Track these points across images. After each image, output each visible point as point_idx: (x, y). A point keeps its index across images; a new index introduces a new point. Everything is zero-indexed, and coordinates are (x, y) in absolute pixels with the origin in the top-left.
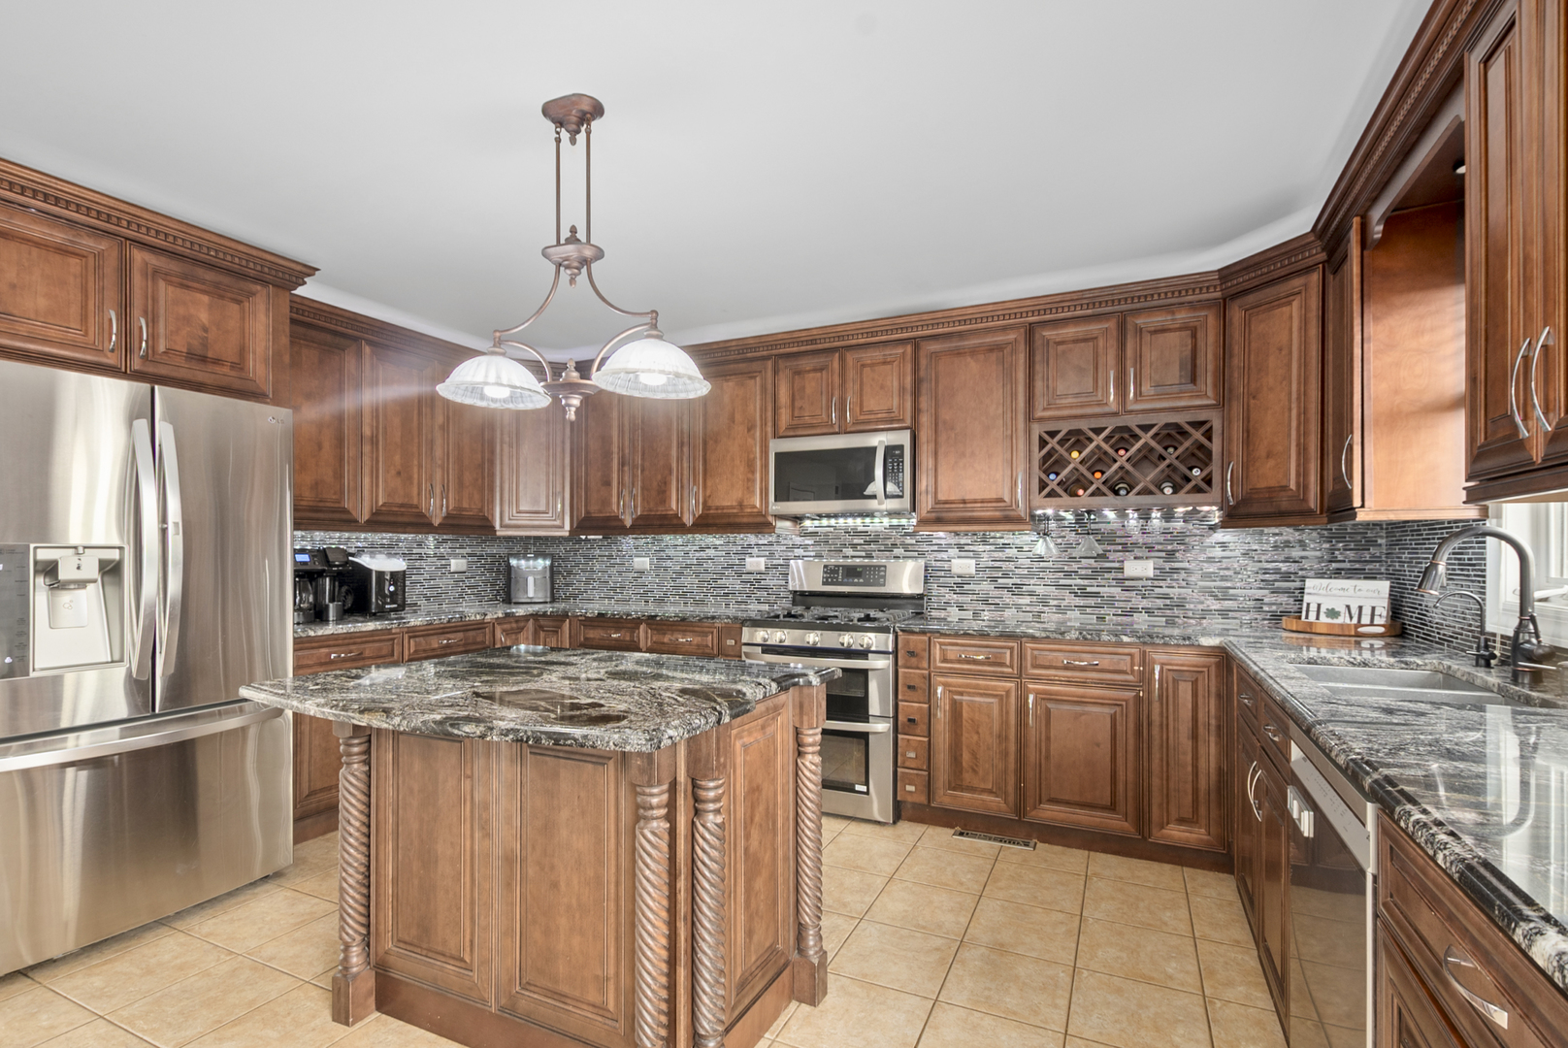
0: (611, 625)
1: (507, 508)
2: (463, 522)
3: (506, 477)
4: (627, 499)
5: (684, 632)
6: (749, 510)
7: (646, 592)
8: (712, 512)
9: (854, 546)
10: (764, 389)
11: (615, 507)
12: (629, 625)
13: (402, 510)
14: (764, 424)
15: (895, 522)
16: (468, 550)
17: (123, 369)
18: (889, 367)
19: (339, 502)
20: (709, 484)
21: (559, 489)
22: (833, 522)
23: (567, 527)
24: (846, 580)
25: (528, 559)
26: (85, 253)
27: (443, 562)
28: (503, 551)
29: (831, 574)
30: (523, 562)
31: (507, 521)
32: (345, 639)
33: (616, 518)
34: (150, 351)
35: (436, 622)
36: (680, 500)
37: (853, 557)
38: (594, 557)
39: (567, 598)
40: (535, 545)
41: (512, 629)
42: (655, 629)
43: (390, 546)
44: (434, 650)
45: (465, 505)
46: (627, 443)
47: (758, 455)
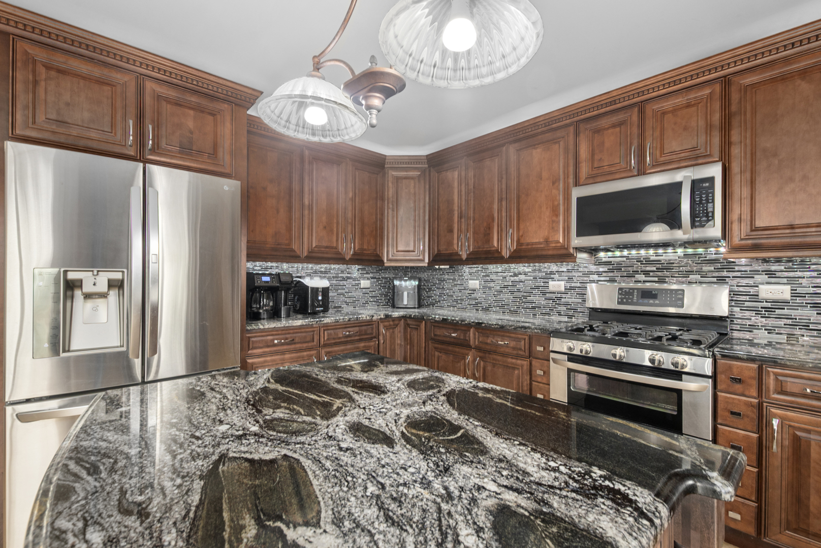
0: (451, 327)
1: (391, 249)
2: (364, 258)
3: (390, 229)
4: (463, 241)
5: (503, 337)
6: (554, 245)
7: (477, 304)
8: (523, 247)
9: (646, 273)
10: (566, 150)
11: (455, 247)
12: (463, 328)
13: (327, 250)
14: (566, 176)
15: (690, 251)
16: (371, 275)
17: (138, 158)
18: (694, 109)
19: (289, 245)
20: (522, 227)
21: (421, 236)
22: (626, 253)
23: (427, 260)
24: (641, 301)
25: (406, 280)
26: (115, 84)
27: (357, 282)
28: (392, 276)
29: (625, 295)
30: (403, 283)
31: (390, 257)
32: (283, 330)
33: (457, 254)
34: (156, 146)
35: (341, 321)
36: (500, 240)
37: (645, 282)
38: (444, 280)
39: (428, 306)
40: (411, 272)
41: (390, 325)
42: (481, 333)
43: (325, 272)
44: (340, 338)
45: (365, 247)
46: (463, 203)
47: (561, 202)
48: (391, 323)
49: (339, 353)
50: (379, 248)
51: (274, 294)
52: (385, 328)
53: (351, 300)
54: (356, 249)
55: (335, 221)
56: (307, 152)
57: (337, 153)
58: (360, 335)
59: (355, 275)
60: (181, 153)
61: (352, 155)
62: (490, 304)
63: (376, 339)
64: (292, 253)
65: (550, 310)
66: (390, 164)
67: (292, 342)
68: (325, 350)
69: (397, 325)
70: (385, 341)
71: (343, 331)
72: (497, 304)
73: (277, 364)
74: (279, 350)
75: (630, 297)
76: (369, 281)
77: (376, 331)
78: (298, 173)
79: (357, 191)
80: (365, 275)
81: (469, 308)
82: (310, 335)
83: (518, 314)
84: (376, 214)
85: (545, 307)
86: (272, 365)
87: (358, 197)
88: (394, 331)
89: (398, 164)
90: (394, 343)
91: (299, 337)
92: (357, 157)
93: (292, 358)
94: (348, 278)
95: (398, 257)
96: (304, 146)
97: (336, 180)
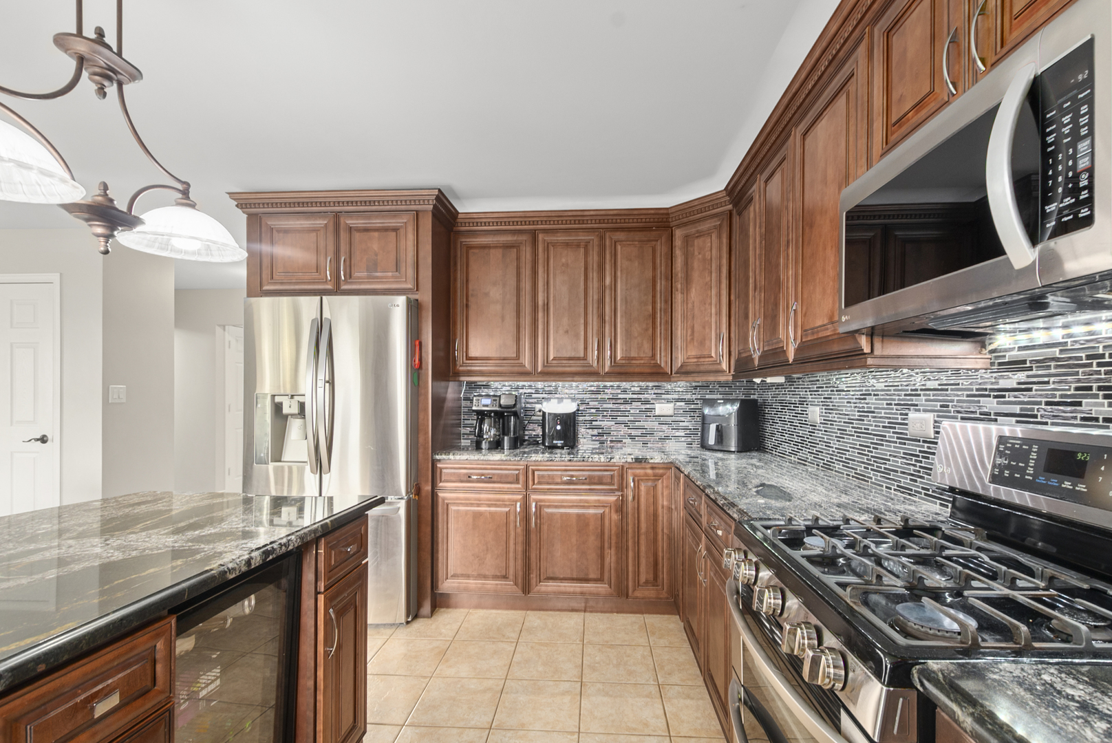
2: (631, 370)
13: (571, 362)
16: (676, 396)
17: (335, 290)
24: (1043, 480)
25: (719, 405)
26: (319, 228)
27: (648, 406)
29: (1010, 459)
32: (478, 464)
41: (647, 475)
44: (557, 484)
45: (634, 355)
48: (650, 471)
49: (556, 504)
50: (661, 354)
51: (501, 420)
52: (636, 479)
53: (639, 432)
54: (619, 358)
55: (582, 321)
56: (541, 236)
57: (584, 226)
58: (589, 484)
59: (646, 396)
60: (369, 277)
61: (608, 223)
62: (832, 455)
63: (620, 493)
64: (521, 369)
65: (911, 480)
66: (676, 220)
67: (490, 480)
68: (533, 497)
69: (662, 476)
70: (637, 497)
71: (562, 475)
72: (840, 457)
73: (472, 505)
74: (474, 487)
75: (1020, 464)
76: (672, 405)
77: (619, 481)
78: (529, 266)
79: (619, 274)
80: (664, 396)
81: (809, 460)
82: (513, 474)
83: (865, 481)
84: (654, 303)
85: (904, 473)
86: (467, 505)
87: (621, 282)
88: (656, 485)
89: (687, 217)
90: (655, 503)
91: (498, 475)
92: (616, 223)
93: (489, 500)
94: (633, 400)
95: (689, 368)
96: (535, 230)
97: (583, 264)
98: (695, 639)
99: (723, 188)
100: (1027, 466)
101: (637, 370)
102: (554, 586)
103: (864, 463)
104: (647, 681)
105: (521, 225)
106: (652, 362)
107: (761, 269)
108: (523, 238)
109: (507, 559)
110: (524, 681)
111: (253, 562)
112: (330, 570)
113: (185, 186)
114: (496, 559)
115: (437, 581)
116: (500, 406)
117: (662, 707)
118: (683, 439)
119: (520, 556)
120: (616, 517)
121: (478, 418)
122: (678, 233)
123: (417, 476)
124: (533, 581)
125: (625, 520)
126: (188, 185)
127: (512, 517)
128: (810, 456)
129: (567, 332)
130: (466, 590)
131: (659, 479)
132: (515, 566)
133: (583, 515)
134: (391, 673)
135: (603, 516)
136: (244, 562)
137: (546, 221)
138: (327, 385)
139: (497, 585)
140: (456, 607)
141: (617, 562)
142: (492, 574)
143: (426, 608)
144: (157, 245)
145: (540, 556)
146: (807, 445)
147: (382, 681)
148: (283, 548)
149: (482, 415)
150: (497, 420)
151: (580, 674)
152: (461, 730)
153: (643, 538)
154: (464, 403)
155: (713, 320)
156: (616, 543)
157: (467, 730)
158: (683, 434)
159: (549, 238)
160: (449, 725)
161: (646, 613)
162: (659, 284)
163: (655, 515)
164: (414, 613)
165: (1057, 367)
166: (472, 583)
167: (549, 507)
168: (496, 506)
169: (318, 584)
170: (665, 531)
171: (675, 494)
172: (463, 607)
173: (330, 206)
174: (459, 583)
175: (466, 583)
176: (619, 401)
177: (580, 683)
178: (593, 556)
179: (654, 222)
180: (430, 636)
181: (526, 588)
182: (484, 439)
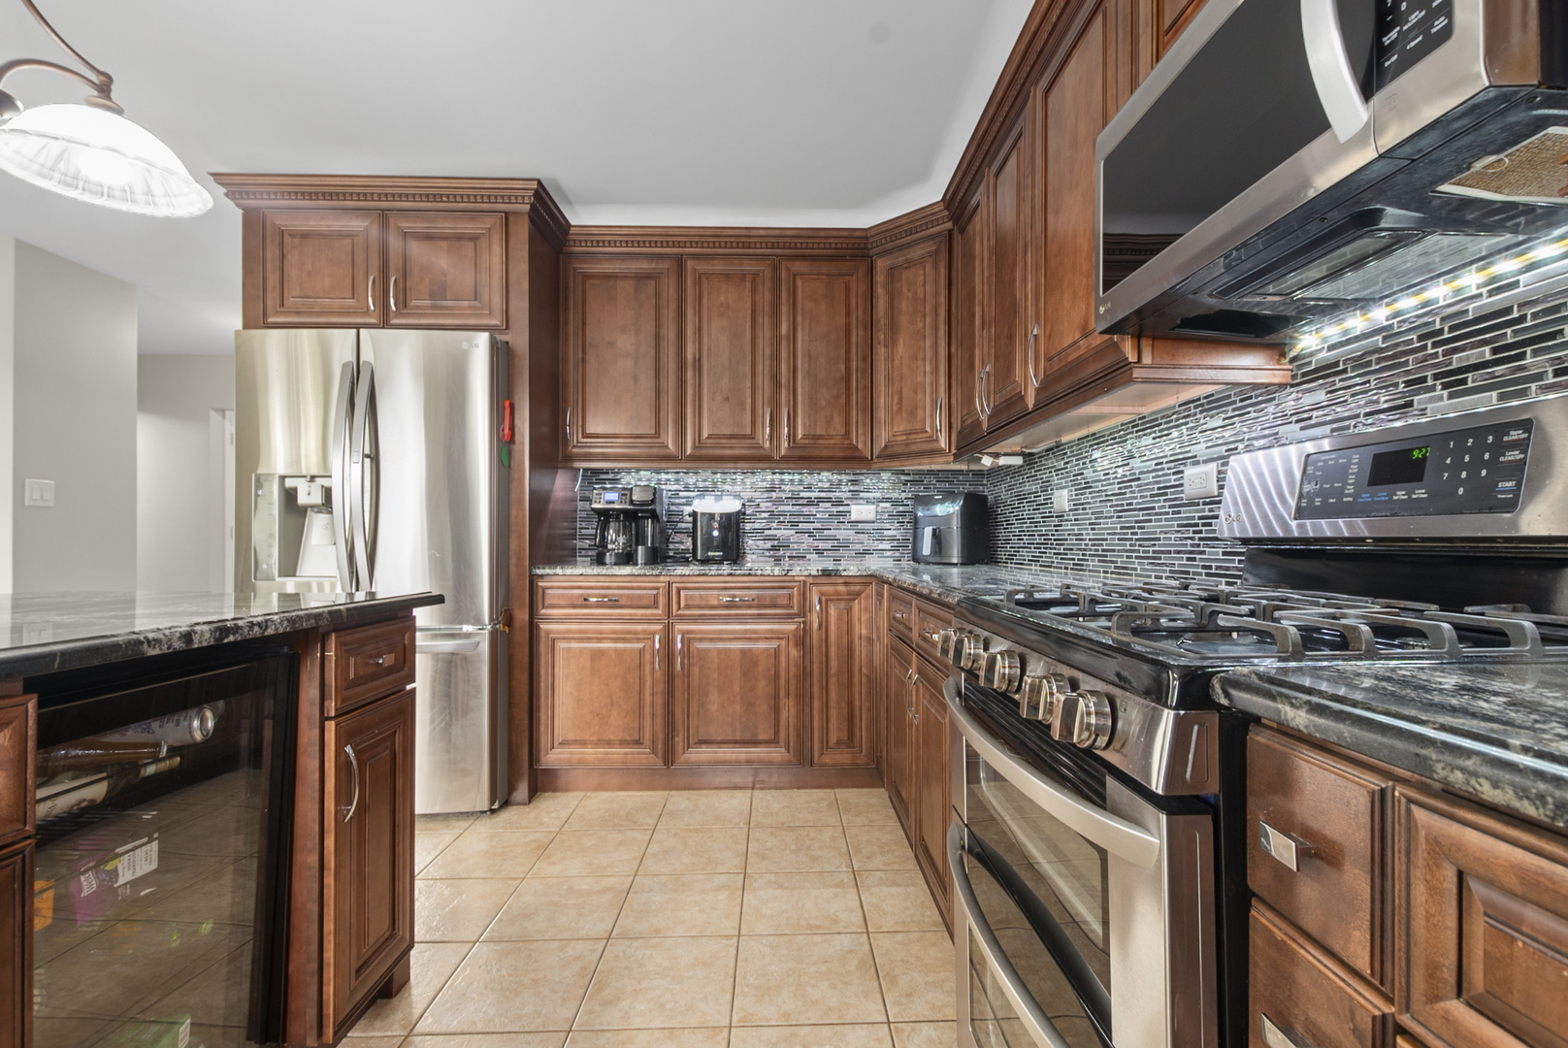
13: (732, 441)
16: (878, 494)
26: (356, 233)
27: (842, 509)
41: (838, 593)
44: (713, 607)
45: (820, 432)
48: (842, 588)
49: (712, 636)
50: (857, 432)
51: (633, 525)
52: (824, 599)
53: (828, 545)
54: (800, 437)
55: (749, 384)
56: (690, 264)
57: (751, 251)
58: (759, 607)
59: (838, 494)
60: (433, 307)
61: (784, 248)
62: (1085, 550)
63: (801, 620)
64: (662, 452)
65: (1188, 559)
66: (877, 246)
67: (614, 603)
68: (679, 627)
69: (858, 594)
70: (824, 625)
71: (719, 595)
72: (1096, 550)
73: (589, 639)
74: (593, 615)
75: (1336, 485)
76: (872, 508)
77: (799, 602)
78: (673, 306)
79: (799, 319)
80: (862, 495)
81: (1055, 565)
82: (650, 595)
83: (1128, 574)
84: (848, 360)
85: (1179, 552)
86: (581, 640)
87: (803, 331)
88: (851, 607)
89: (892, 241)
90: (850, 632)
91: (628, 595)
92: (796, 248)
93: (615, 632)
94: (821, 500)
95: (897, 450)
96: (682, 255)
97: (749, 304)
98: (901, 807)
99: (940, 199)
100: (1345, 484)
101: (825, 453)
102: (709, 752)
103: (1126, 551)
104: (838, 867)
105: (662, 247)
106: (846, 442)
107: (990, 296)
108: (664, 265)
109: (641, 716)
110: (662, 877)
111: (196, 638)
112: (346, 684)
113: (102, 78)
114: (625, 717)
115: (538, 753)
116: (632, 502)
117: (857, 898)
118: (889, 553)
119: (659, 712)
120: (795, 652)
121: (600, 520)
122: (881, 264)
123: (508, 599)
124: (679, 747)
125: (808, 657)
126: (109, 78)
127: (648, 657)
128: (1057, 558)
129: (727, 399)
130: (581, 762)
131: (855, 599)
132: (652, 726)
133: (750, 650)
134: (463, 876)
135: (777, 651)
136: (178, 635)
137: (697, 242)
138: (367, 461)
139: (626, 754)
140: (567, 790)
141: (798, 717)
142: (619, 738)
143: (522, 791)
144: (57, 176)
145: (688, 711)
146: (1052, 544)
147: (447, 887)
148: (256, 628)
149: (605, 516)
150: (627, 523)
151: (744, 864)
152: (564, 942)
153: (833, 681)
154: (580, 505)
155: (928, 381)
156: (796, 689)
157: (574, 942)
158: (888, 547)
159: (702, 267)
160: (547, 938)
161: (838, 787)
162: (854, 335)
163: (850, 649)
164: (502, 798)
165: (1379, 361)
166: (591, 753)
167: (701, 640)
168: (624, 640)
169: (326, 703)
170: (864, 670)
171: (876, 618)
172: (577, 790)
173: (373, 200)
174: (571, 753)
175: (581, 753)
176: (800, 502)
177: (742, 875)
178: (763, 707)
179: (847, 249)
180: (526, 828)
181: (669, 758)
182: (609, 550)
